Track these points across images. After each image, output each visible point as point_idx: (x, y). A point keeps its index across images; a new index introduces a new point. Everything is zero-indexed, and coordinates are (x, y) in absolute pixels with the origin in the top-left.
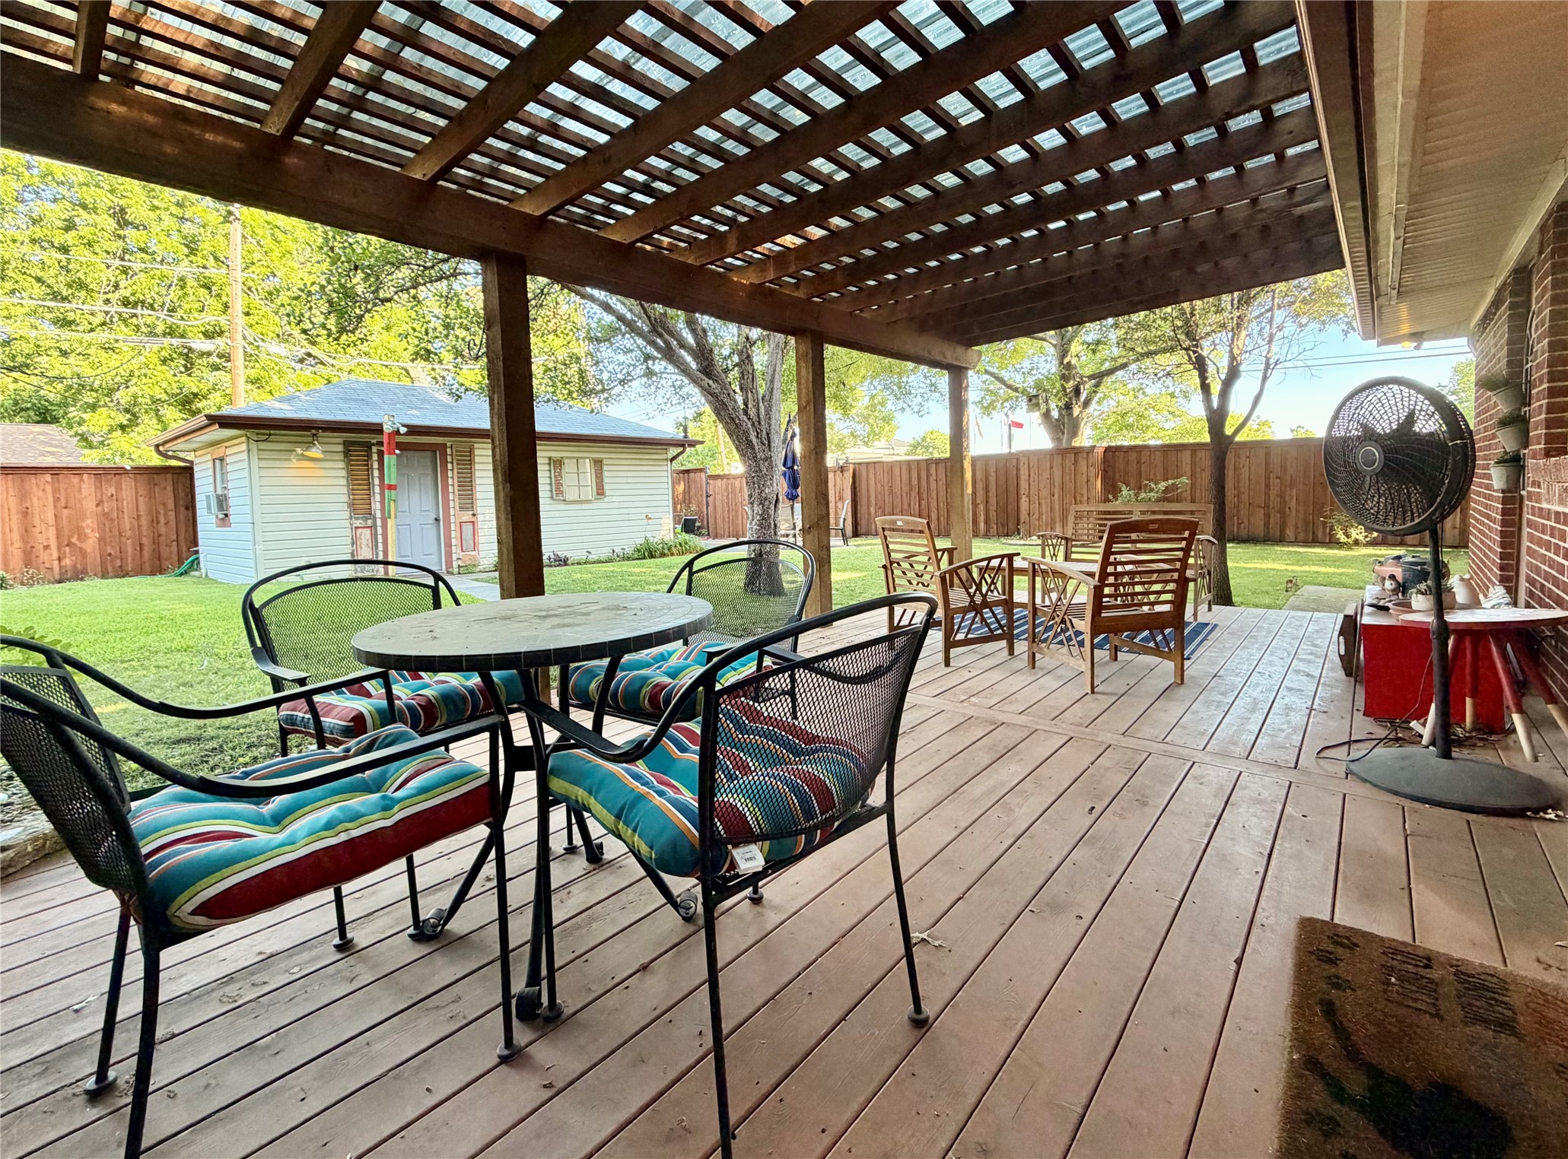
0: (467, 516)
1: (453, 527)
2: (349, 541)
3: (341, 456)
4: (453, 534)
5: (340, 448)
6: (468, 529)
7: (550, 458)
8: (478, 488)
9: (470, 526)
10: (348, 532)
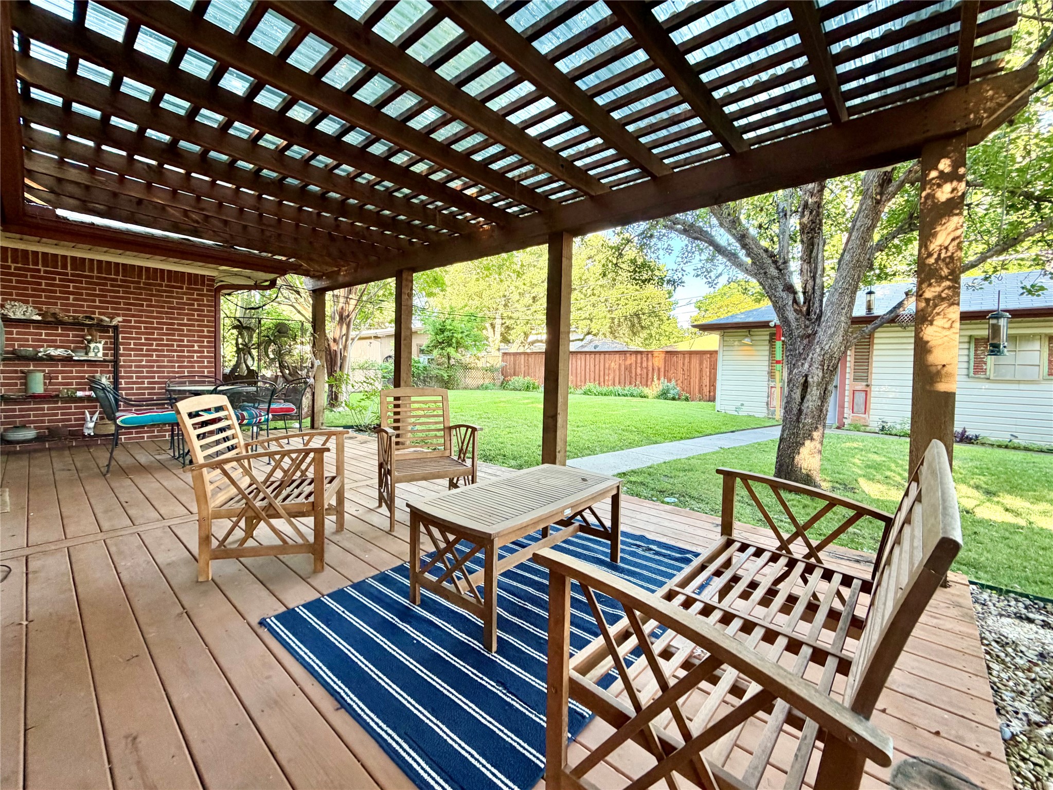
0: (861, 386)
1: (847, 393)
2: (766, 394)
3: (767, 343)
4: (846, 399)
5: (768, 338)
6: (860, 397)
7: (970, 337)
8: (874, 364)
9: (863, 394)
10: (766, 389)
